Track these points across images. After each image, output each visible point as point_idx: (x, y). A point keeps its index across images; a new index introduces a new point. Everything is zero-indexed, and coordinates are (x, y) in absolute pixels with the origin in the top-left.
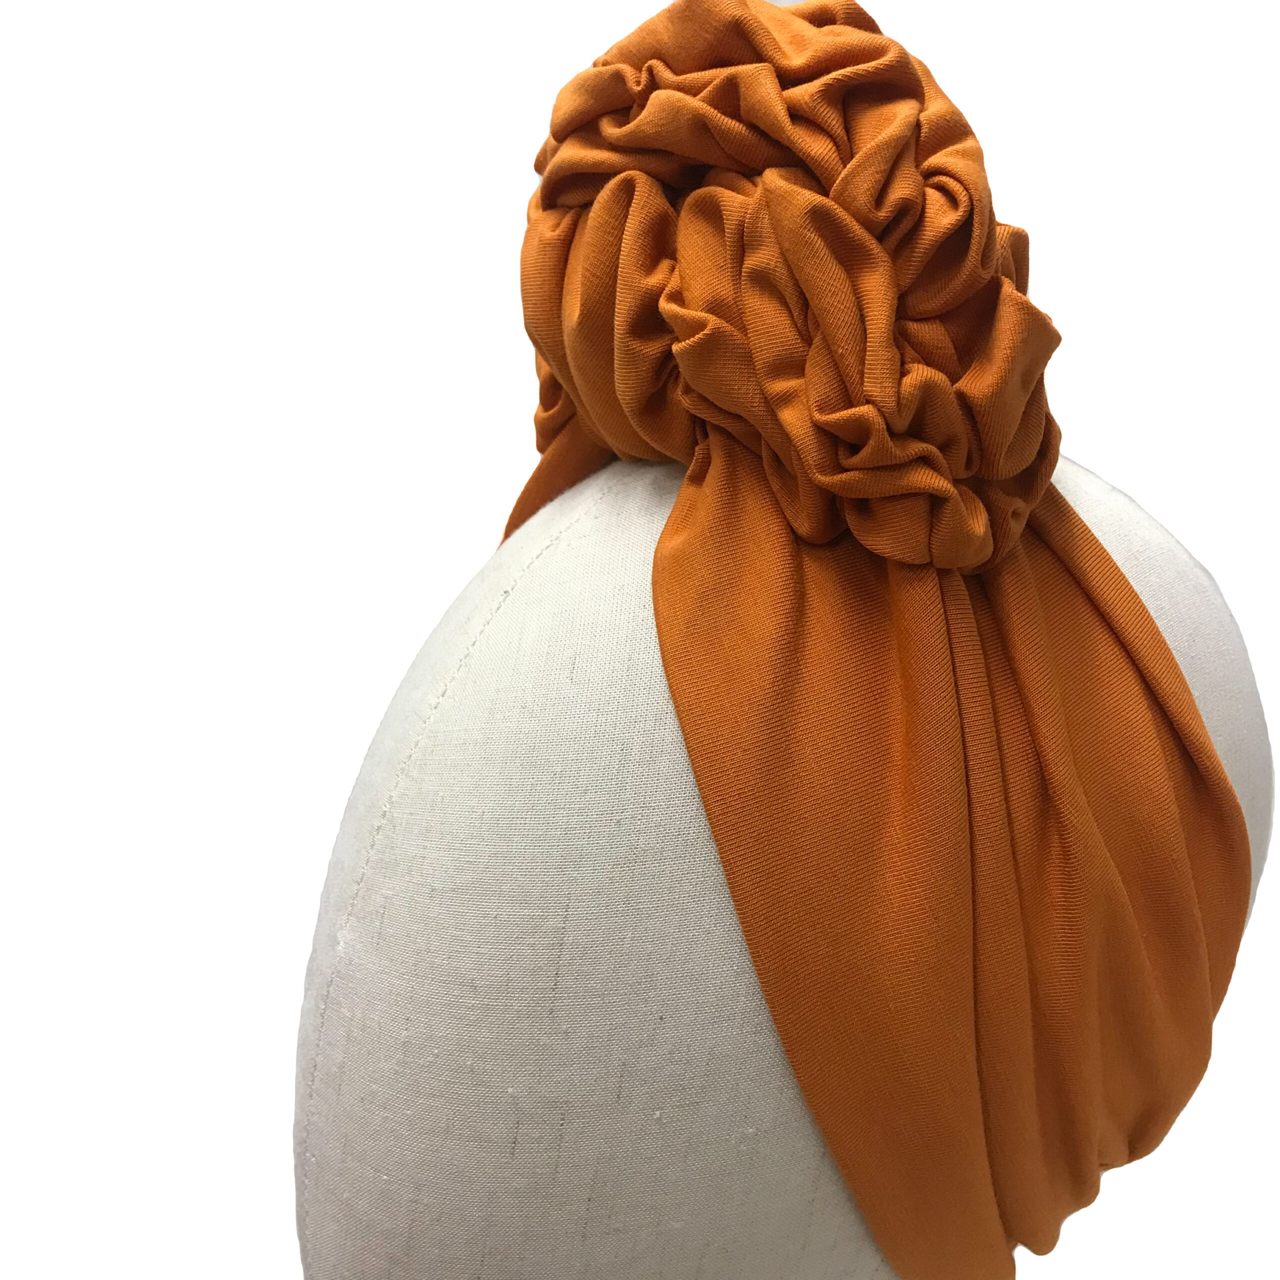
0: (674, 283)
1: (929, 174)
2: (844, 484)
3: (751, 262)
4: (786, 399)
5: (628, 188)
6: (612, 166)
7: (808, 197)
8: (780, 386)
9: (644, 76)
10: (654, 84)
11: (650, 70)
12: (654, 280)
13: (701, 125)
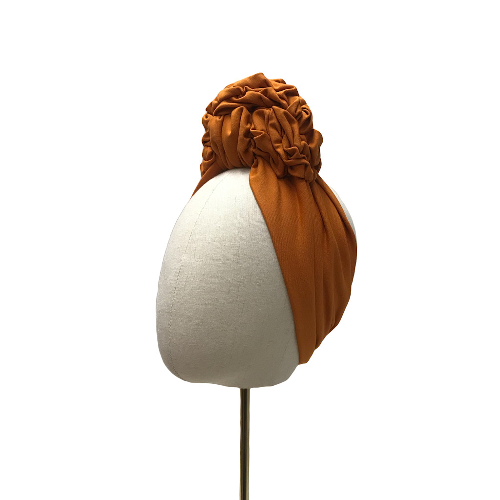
0: (253, 127)
1: (303, 108)
2: (291, 162)
3: (270, 122)
4: (278, 147)
5: (242, 110)
6: (236, 106)
7: (283, 110)
8: (276, 145)
9: (244, 89)
10: (247, 90)
11: (246, 88)
12: (248, 126)
13: (260, 97)
